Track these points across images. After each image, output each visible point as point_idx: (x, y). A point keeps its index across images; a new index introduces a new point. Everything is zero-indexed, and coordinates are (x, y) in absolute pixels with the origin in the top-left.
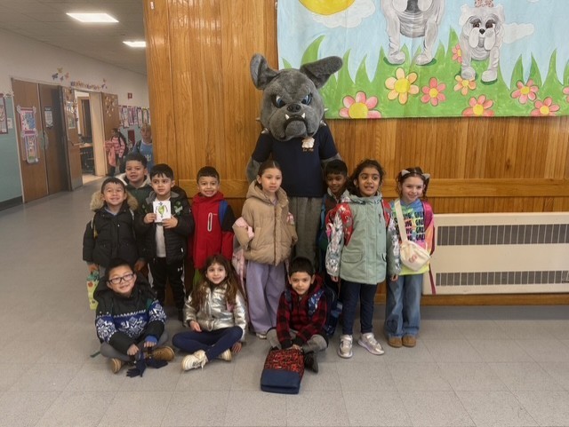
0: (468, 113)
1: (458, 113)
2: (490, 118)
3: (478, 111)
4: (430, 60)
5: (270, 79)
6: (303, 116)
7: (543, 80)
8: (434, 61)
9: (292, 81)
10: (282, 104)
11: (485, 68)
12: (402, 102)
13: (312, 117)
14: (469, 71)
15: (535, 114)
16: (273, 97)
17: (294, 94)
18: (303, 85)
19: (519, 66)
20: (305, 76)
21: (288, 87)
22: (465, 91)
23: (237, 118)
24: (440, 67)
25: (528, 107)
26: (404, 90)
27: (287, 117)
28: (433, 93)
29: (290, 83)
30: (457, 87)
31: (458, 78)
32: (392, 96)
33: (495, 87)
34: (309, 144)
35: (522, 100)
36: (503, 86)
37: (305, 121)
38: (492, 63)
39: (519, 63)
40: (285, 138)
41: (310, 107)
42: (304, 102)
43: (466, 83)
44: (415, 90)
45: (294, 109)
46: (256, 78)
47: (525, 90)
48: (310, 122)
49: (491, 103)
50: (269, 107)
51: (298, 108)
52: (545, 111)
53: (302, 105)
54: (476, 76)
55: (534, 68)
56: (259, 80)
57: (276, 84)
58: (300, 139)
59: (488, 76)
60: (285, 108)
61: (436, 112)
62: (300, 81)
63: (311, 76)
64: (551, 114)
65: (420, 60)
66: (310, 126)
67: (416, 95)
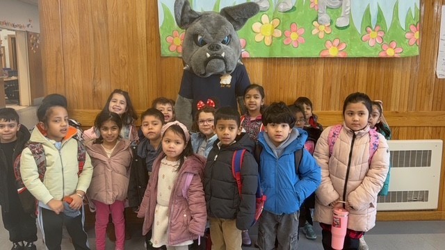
0: (325, 54)
1: (316, 54)
2: (343, 59)
3: (333, 52)
4: (291, 8)
5: (192, 20)
6: (223, 55)
7: (388, 26)
8: (294, 8)
9: (213, 22)
10: (203, 43)
11: (338, 15)
12: (268, 44)
13: (230, 56)
14: (325, 17)
15: (382, 55)
16: (195, 36)
17: (214, 34)
18: (223, 27)
19: (367, 13)
20: (225, 19)
21: (209, 28)
22: (321, 35)
24: (299, 13)
25: (376, 49)
26: (269, 33)
27: (208, 55)
28: (294, 36)
29: (211, 25)
30: (315, 32)
31: (315, 23)
32: (259, 38)
33: (347, 31)
34: (227, 80)
35: (371, 43)
36: (354, 30)
37: (224, 60)
38: (345, 11)
39: (368, 11)
40: (205, 74)
41: (229, 47)
42: (224, 42)
43: (322, 28)
44: (278, 33)
45: (213, 48)
46: (179, 18)
47: (374, 35)
48: (229, 61)
49: (344, 46)
50: (191, 46)
51: (218, 48)
52: (390, 53)
53: (222, 45)
54: (331, 22)
55: (380, 15)
56: (182, 20)
57: (198, 25)
58: (219, 76)
59: (341, 22)
60: (206, 47)
61: (297, 53)
62: (220, 23)
63: (231, 19)
64: (396, 56)
65: (282, 7)
66: (229, 65)
67: (279, 38)
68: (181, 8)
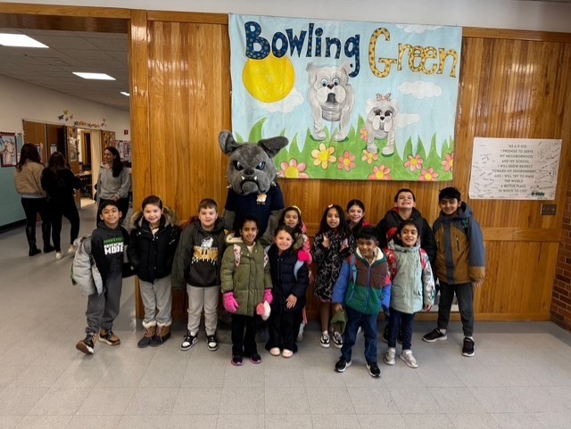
0: (372, 177)
1: (364, 177)
2: (388, 181)
3: (380, 176)
4: (344, 138)
5: (234, 149)
6: (255, 178)
7: (427, 155)
8: (347, 139)
9: (250, 152)
10: (241, 168)
11: (384, 145)
12: (325, 168)
13: (262, 180)
14: (373, 146)
15: (421, 179)
16: (235, 163)
17: (250, 161)
18: (258, 155)
19: (409, 145)
20: (261, 149)
21: (246, 156)
22: (370, 161)
23: (200, 174)
24: (351, 143)
25: (416, 174)
26: (326, 159)
27: (243, 178)
28: (346, 162)
29: (248, 154)
30: (364, 158)
31: (365, 151)
32: (316, 163)
33: (392, 159)
34: (262, 199)
35: (412, 169)
36: (398, 158)
37: (257, 183)
38: (390, 142)
39: (409, 141)
40: (243, 192)
41: (262, 172)
42: (258, 168)
43: (371, 155)
44: (333, 159)
45: (249, 172)
46: (223, 147)
47: (414, 161)
48: (261, 183)
49: (389, 170)
50: (232, 169)
51: (252, 172)
52: (428, 177)
53: (256, 170)
54: (378, 151)
55: (420, 145)
56: (226, 149)
57: (237, 153)
58: (255, 195)
59: (387, 150)
60: (242, 171)
61: (349, 176)
62: (256, 152)
63: (266, 149)
64: (433, 180)
65: (337, 137)
66: (261, 186)
67: (334, 163)
68: (225, 140)
